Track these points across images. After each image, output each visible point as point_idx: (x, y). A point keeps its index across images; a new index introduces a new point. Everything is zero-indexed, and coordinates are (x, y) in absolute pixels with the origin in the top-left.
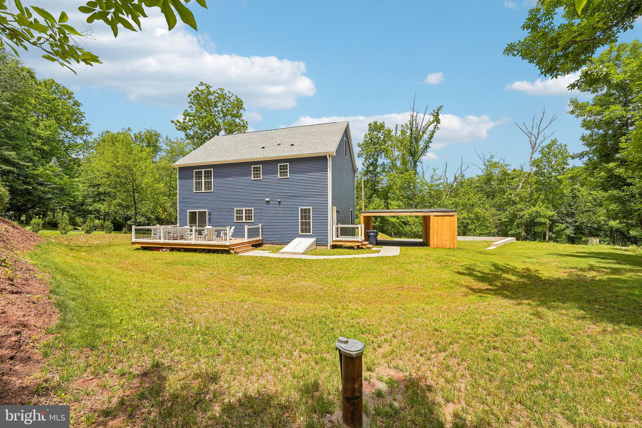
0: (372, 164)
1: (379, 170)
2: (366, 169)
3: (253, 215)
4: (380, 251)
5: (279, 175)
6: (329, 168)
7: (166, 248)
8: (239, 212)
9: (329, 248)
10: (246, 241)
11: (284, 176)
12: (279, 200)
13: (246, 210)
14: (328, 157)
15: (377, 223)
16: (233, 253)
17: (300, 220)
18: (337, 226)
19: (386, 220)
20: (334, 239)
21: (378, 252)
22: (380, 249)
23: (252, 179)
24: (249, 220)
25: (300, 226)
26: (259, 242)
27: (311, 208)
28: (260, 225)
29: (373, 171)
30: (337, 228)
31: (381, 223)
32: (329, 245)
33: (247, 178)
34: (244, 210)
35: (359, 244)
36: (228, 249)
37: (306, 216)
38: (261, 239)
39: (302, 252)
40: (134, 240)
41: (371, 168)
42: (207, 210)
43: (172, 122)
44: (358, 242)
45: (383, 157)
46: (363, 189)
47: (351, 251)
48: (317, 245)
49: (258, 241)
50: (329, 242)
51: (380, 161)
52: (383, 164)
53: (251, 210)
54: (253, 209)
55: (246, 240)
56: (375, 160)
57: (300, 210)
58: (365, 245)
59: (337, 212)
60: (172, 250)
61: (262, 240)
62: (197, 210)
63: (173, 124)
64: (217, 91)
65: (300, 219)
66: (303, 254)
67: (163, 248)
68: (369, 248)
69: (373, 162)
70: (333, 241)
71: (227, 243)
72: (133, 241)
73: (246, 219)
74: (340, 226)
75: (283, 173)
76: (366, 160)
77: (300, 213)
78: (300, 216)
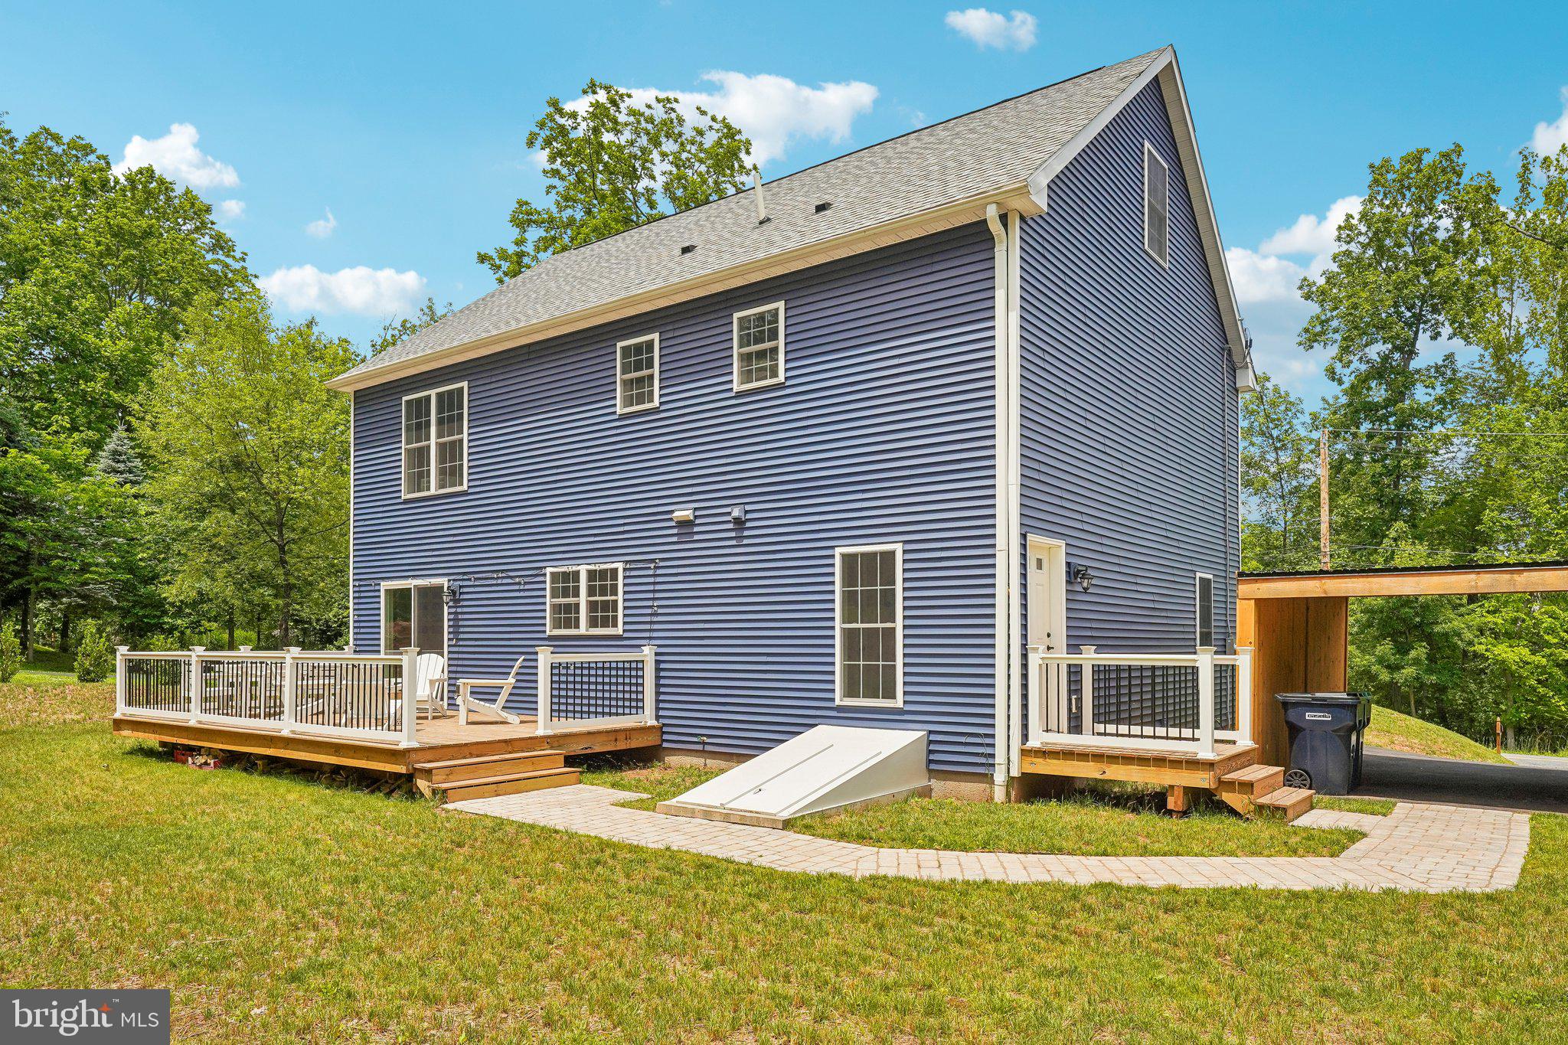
0: (1380, 371)
1: (1421, 395)
2: (1344, 400)
3: (620, 597)
4: (1355, 836)
5: (735, 377)
6: (1000, 295)
7: (209, 752)
8: (566, 583)
9: (999, 794)
10: (541, 731)
11: (761, 374)
12: (736, 512)
13: (592, 575)
14: (995, 227)
15: (1409, 671)
16: (427, 793)
17: (838, 624)
18: (1075, 659)
19: (1465, 653)
20: (1034, 743)
21: (1337, 843)
22: (1366, 822)
23: (619, 410)
24: (605, 625)
25: (838, 659)
26: (636, 743)
27: (899, 548)
28: (646, 650)
29: (1389, 402)
30: (1074, 672)
31: (1430, 671)
32: (1000, 777)
33: (595, 410)
34: (583, 570)
35: (1202, 780)
36: (401, 769)
37: (869, 597)
38: (652, 722)
39: (786, 815)
40: (122, 710)
41: (1378, 393)
42: (443, 581)
43: (483, 258)
44: (1194, 764)
45: (1446, 330)
46: (1324, 496)
47: (1145, 822)
48: (932, 773)
49: (628, 733)
50: (1000, 758)
51: (1428, 352)
52: (1445, 370)
53: (615, 571)
54: (620, 566)
55: (543, 726)
56: (1396, 348)
57: (838, 561)
58: (1247, 787)
59: (1074, 574)
60: (230, 760)
61: (660, 730)
62: (411, 583)
63: (486, 266)
64: (648, 112)
65: (838, 615)
66: (787, 824)
67: (192, 750)
68: (1277, 812)
69: (1386, 358)
70: (1025, 753)
71: (403, 741)
72: (118, 715)
73: (593, 622)
74: (1090, 657)
75: (758, 361)
76: (1345, 350)
77: (838, 579)
78: (838, 597)
